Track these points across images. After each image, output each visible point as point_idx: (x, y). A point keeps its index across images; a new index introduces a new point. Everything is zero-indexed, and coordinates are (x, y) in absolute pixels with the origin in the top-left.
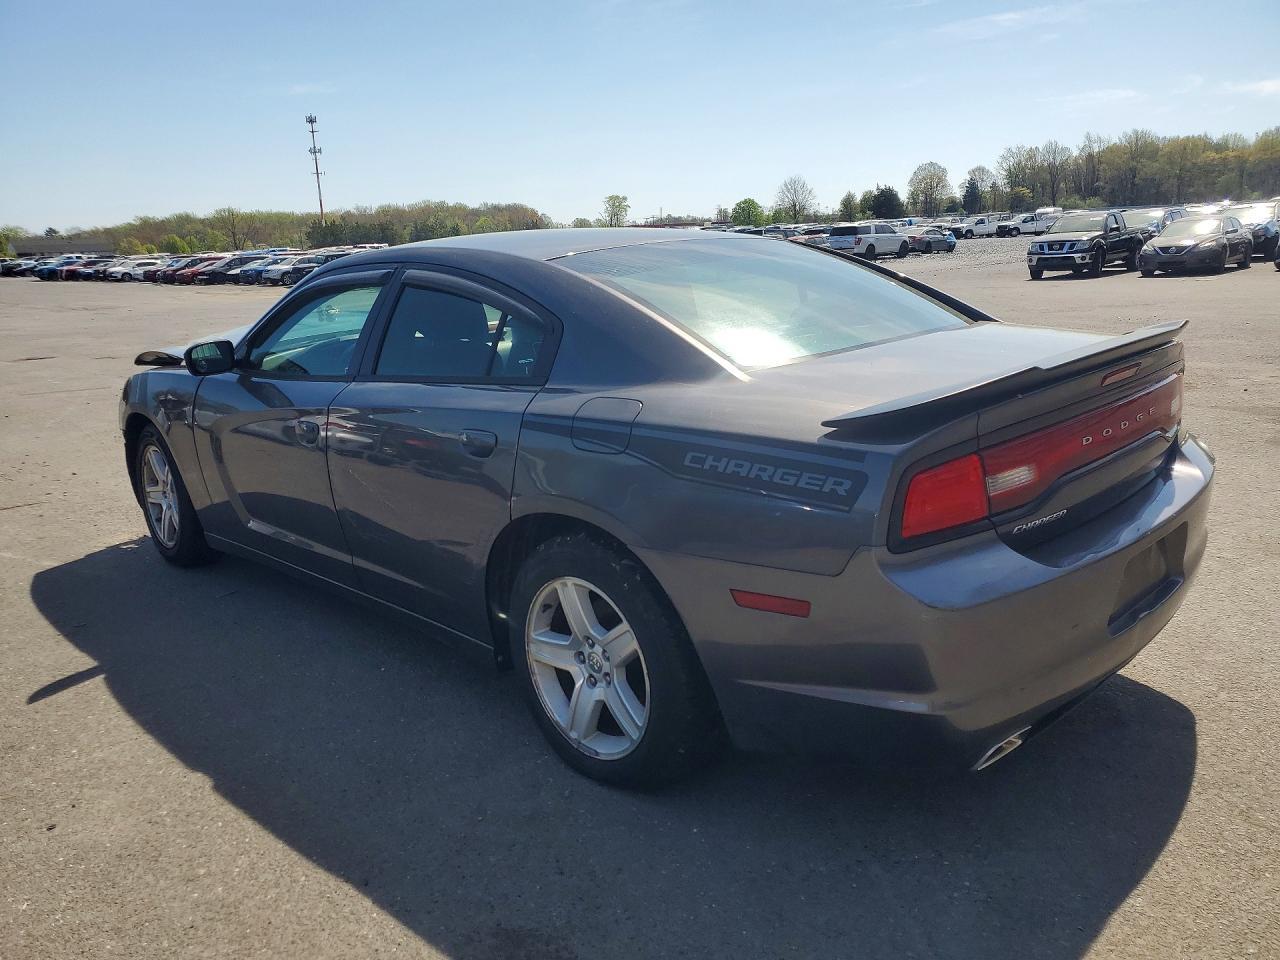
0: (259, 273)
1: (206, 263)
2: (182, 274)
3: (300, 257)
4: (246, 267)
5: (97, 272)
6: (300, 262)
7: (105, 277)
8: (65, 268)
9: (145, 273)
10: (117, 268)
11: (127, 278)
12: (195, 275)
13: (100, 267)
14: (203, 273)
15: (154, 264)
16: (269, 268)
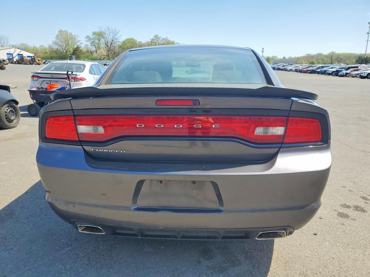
0: (325, 71)
1: (312, 67)
2: (304, 70)
3: (340, 67)
4: (322, 69)
5: (284, 68)
6: (339, 68)
7: (286, 70)
8: (277, 67)
9: (295, 69)
10: (289, 68)
11: (291, 70)
12: (307, 70)
13: (285, 67)
14: (310, 70)
15: (299, 67)
16: (329, 70)
